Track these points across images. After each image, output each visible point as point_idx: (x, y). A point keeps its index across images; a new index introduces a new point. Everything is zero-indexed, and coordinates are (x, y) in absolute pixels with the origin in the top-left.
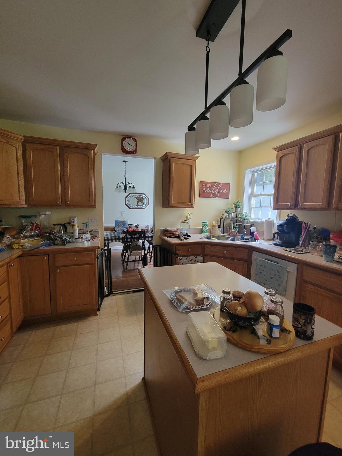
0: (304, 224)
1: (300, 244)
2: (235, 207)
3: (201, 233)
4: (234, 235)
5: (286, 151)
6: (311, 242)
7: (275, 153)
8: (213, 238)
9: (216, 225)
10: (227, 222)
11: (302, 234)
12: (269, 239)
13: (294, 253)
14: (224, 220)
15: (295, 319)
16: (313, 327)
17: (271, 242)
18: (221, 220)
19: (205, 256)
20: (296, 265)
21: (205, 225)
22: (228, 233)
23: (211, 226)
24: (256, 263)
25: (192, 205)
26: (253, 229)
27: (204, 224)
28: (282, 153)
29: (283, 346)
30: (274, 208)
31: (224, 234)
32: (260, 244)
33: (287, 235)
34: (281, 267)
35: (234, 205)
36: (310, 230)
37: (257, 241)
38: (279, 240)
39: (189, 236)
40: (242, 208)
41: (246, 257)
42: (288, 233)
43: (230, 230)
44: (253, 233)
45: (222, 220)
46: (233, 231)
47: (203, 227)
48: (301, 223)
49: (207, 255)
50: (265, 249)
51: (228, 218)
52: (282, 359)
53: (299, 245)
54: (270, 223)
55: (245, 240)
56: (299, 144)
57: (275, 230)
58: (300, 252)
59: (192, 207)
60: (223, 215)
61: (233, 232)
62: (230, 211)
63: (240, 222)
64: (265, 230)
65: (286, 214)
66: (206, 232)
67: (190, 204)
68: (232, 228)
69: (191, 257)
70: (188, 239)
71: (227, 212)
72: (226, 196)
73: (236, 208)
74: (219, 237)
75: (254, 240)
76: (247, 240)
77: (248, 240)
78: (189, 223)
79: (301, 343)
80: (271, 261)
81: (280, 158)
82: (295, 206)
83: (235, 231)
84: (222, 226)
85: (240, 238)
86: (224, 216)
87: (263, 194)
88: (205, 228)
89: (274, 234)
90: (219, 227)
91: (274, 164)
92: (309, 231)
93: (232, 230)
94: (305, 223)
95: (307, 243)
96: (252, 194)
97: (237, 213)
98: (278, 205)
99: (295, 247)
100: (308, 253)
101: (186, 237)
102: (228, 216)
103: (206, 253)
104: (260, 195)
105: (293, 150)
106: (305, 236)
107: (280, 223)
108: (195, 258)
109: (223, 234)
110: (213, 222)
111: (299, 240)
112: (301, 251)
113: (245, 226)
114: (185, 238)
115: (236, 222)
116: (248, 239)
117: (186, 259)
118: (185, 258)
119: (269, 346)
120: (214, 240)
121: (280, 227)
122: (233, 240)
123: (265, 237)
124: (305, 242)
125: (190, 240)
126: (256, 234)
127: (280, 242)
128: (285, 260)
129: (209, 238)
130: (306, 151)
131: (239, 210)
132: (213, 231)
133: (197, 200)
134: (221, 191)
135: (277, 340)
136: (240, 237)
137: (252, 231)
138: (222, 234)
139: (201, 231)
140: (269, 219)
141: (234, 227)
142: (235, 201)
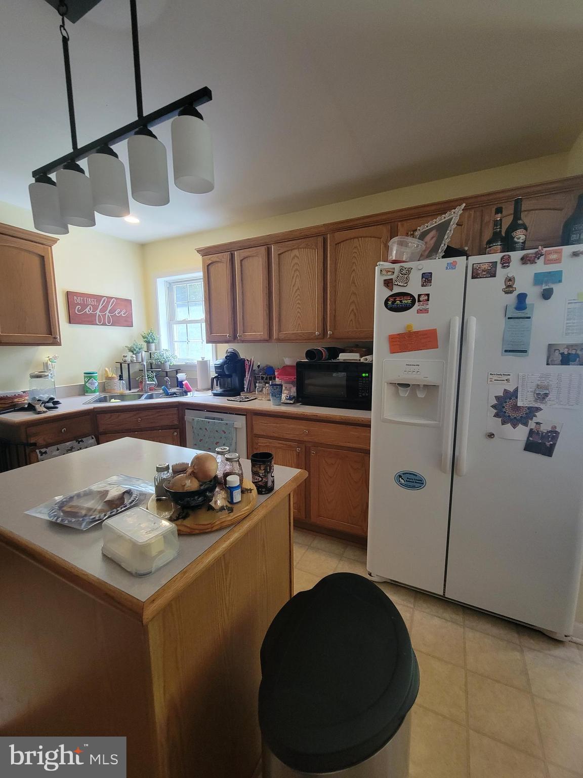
0: (246, 362)
1: (245, 389)
2: (146, 342)
3: (84, 395)
4: (151, 389)
5: (214, 258)
6: (257, 384)
7: (199, 258)
8: (113, 400)
9: (114, 376)
10: (135, 369)
11: (245, 375)
12: (207, 388)
13: (240, 401)
14: (128, 365)
15: (255, 473)
16: (272, 475)
17: (210, 393)
18: (122, 366)
19: (100, 436)
20: (244, 417)
21: (91, 377)
22: (139, 388)
23: (104, 378)
24: (193, 428)
25: (55, 338)
26: (181, 376)
27: (89, 376)
28: (210, 259)
29: (247, 507)
30: (208, 341)
31: (133, 391)
32: (195, 397)
33: (229, 379)
34: (227, 424)
35: (144, 337)
36: (254, 369)
37: (189, 393)
38: (219, 388)
39: (57, 403)
40: (159, 343)
41: (176, 422)
42: (230, 376)
43: (141, 382)
44: (181, 382)
45: (125, 366)
46: (148, 382)
47: (86, 382)
48: (243, 361)
49: (102, 434)
50: (203, 404)
51: (135, 361)
52: (249, 524)
53: (244, 391)
54: (204, 364)
55: (171, 395)
56: (229, 250)
57: (213, 374)
58: (246, 400)
59: (56, 342)
60: (124, 357)
61: (148, 384)
62: (137, 350)
63: (158, 366)
64: (198, 376)
65: (224, 349)
66: (94, 392)
67: (50, 337)
68: (145, 379)
69: (68, 444)
70: (57, 408)
71: (133, 352)
72: (127, 322)
73: (148, 342)
74: (122, 397)
75: (185, 393)
76: (173, 395)
77: (175, 395)
78: (52, 378)
79: (263, 498)
80: (214, 419)
81: (208, 266)
82: (234, 338)
83: (150, 382)
84: (125, 375)
85: (161, 394)
86: (128, 359)
87: (189, 320)
88: (92, 384)
89: (213, 379)
90: (120, 379)
91: (200, 274)
92: (253, 371)
93: (145, 382)
94: (248, 360)
95: (253, 386)
96: (172, 319)
97: (150, 352)
98: (213, 338)
99: (240, 395)
100: (256, 399)
101: (51, 405)
102: (135, 359)
103: (101, 430)
104: (185, 322)
105: (223, 258)
106: (250, 377)
107: (218, 363)
108: (79, 443)
109: (130, 390)
110: (108, 371)
111: (243, 384)
112: (248, 398)
113: (167, 372)
114: (49, 408)
115: (151, 368)
116: (175, 393)
117: (58, 450)
118: (55, 447)
119: (231, 514)
120: (115, 403)
121: (219, 368)
122: (151, 397)
123: (199, 387)
124: (250, 385)
125: (62, 410)
126: (186, 384)
127: (221, 390)
128: (231, 414)
129: (104, 400)
130: (239, 261)
131: (153, 346)
132: (109, 388)
133: (65, 329)
134: (116, 312)
135: (239, 505)
136: (161, 391)
137: (179, 380)
138: (128, 392)
139: (84, 390)
140: (203, 358)
141: (148, 375)
142: (145, 331)
